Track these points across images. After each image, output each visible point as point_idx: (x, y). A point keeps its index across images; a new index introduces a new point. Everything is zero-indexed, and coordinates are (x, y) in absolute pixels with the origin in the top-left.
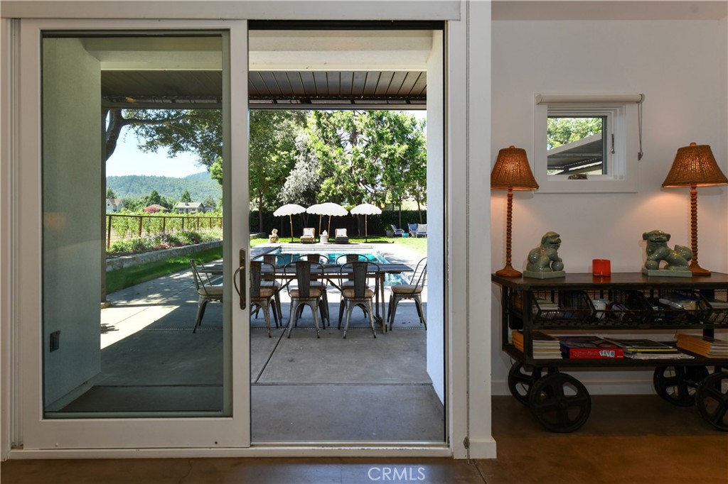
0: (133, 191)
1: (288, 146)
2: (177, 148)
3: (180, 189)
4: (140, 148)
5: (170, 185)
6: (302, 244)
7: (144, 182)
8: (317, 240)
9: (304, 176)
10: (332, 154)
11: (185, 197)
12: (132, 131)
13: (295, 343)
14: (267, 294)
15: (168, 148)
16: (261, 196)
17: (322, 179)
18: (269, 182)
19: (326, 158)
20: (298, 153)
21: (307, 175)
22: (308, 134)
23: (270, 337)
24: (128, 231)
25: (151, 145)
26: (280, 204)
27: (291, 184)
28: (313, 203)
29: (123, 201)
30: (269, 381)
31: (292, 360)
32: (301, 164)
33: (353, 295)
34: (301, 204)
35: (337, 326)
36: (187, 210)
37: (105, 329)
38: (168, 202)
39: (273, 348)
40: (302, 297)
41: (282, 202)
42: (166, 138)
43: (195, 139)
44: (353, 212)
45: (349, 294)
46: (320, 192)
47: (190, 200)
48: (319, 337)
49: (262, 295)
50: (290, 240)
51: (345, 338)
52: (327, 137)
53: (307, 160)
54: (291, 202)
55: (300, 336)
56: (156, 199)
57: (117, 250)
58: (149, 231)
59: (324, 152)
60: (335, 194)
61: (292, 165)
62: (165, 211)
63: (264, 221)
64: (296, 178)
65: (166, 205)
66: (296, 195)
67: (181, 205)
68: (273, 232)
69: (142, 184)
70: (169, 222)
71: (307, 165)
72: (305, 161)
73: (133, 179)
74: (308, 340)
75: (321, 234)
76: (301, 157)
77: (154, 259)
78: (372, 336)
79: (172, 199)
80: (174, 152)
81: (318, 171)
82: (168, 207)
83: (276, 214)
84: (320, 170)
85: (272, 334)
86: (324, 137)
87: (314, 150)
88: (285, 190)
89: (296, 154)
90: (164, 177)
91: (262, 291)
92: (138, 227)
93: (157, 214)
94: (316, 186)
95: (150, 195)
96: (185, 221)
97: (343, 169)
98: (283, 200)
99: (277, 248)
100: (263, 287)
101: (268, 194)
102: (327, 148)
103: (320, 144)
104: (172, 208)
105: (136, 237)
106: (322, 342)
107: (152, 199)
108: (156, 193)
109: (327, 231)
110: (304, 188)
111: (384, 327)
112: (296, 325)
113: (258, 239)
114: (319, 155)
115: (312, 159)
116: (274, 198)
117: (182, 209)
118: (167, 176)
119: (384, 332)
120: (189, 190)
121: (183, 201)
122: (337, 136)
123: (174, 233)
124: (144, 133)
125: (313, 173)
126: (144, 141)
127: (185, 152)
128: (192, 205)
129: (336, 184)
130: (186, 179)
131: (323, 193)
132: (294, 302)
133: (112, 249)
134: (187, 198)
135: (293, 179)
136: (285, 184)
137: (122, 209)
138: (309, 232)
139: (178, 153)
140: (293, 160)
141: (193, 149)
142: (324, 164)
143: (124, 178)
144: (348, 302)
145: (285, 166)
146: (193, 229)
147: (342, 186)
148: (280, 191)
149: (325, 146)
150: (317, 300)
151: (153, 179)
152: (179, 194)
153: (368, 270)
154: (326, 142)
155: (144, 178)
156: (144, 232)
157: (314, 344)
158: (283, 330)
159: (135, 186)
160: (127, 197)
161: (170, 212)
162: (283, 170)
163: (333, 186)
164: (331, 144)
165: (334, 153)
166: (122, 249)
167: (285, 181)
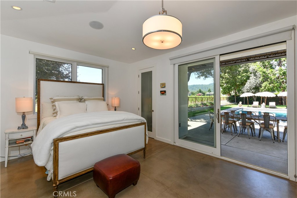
0: (194, 89)
1: (246, 71)
2: (206, 77)
3: (208, 88)
4: (196, 78)
5: (204, 87)
6: (252, 108)
7: (197, 87)
8: (260, 106)
9: (254, 82)
10: (267, 72)
11: (209, 90)
12: (194, 74)
13: (240, 138)
14: (231, 122)
15: (203, 77)
16: (235, 90)
17: (262, 82)
18: (239, 84)
19: (265, 74)
20: (251, 73)
21: (255, 81)
22: (256, 65)
23: (232, 135)
24: (193, 101)
25: (199, 77)
26: (243, 93)
27: (248, 85)
28: (259, 91)
29: (191, 92)
30: (229, 145)
31: (238, 142)
32: (252, 77)
33: (264, 126)
34: (252, 92)
35: (258, 136)
36: (210, 95)
37: (189, 126)
38: (204, 92)
39: (232, 138)
40: (244, 125)
41: (244, 92)
42: (203, 75)
43: (211, 74)
44: (278, 95)
45: (262, 126)
46: (262, 87)
47: (210, 92)
48: (250, 138)
49: (229, 122)
50: (247, 106)
51: (260, 140)
52: (265, 65)
53: (255, 75)
54: (248, 92)
55: (243, 137)
56: (200, 91)
57: (190, 106)
58: (198, 101)
59: (263, 72)
60: (269, 88)
61: (248, 78)
62: (203, 95)
63: (236, 99)
64: (250, 82)
65: (203, 93)
66: (250, 89)
67: (208, 93)
68: (240, 103)
69: (196, 87)
70: (204, 99)
71: (255, 77)
72: (254, 76)
73: (194, 86)
74: (245, 138)
75: (262, 104)
76: (252, 75)
77: (200, 110)
78: (273, 142)
79: (205, 91)
80: (205, 78)
81: (260, 79)
82: (204, 94)
83: (241, 96)
84: (261, 79)
85: (233, 135)
86: (263, 66)
87: (259, 71)
88: (245, 87)
89: (250, 74)
90: (203, 85)
91: (229, 121)
92: (195, 100)
93: (200, 97)
94: (260, 85)
95: (198, 90)
96: (209, 98)
97: (273, 78)
98: (244, 91)
99: (241, 109)
100: (230, 120)
101: (238, 89)
102: (265, 70)
103: (262, 69)
104: (205, 94)
105: (195, 103)
106: (250, 140)
107: (199, 91)
108: (200, 90)
109: (265, 103)
110: (254, 86)
111: (279, 140)
112: (242, 134)
113: (234, 105)
114: (261, 73)
115: (258, 75)
116: (241, 90)
117: (208, 94)
118: (203, 84)
119: (279, 142)
120: (210, 88)
121: (208, 92)
122: (270, 64)
123: (205, 102)
124: (197, 74)
125: (258, 80)
126: (197, 76)
127: (208, 78)
128: (211, 93)
129: (270, 84)
130: (209, 85)
131: (263, 88)
132: (241, 126)
133: (189, 106)
134: (210, 91)
135: (249, 83)
136: (245, 85)
137: (191, 95)
138: (256, 103)
139: (206, 78)
140: (249, 76)
141: (211, 77)
142: (263, 76)
143: (191, 85)
144: (262, 129)
145: (245, 79)
146: (211, 101)
147: (273, 85)
148: (243, 88)
149: (264, 69)
150: (249, 126)
151: (199, 85)
152: (207, 90)
153: (270, 118)
154: (264, 68)
155: (197, 85)
156: (197, 102)
157: (247, 140)
158: (237, 134)
159: (194, 88)
160: (192, 91)
161: (204, 95)
162: (244, 80)
163: (268, 85)
164: (267, 68)
165: (269, 71)
166: (191, 106)
167: (245, 84)
